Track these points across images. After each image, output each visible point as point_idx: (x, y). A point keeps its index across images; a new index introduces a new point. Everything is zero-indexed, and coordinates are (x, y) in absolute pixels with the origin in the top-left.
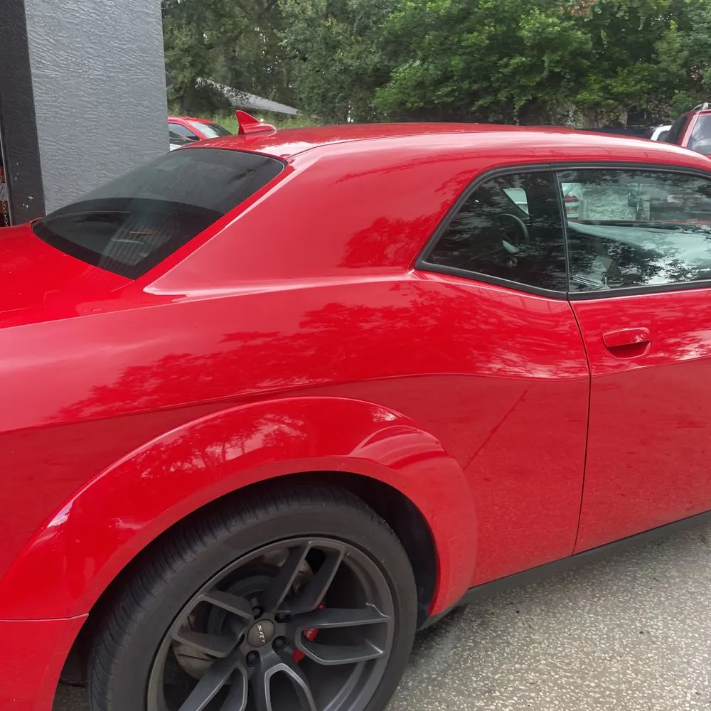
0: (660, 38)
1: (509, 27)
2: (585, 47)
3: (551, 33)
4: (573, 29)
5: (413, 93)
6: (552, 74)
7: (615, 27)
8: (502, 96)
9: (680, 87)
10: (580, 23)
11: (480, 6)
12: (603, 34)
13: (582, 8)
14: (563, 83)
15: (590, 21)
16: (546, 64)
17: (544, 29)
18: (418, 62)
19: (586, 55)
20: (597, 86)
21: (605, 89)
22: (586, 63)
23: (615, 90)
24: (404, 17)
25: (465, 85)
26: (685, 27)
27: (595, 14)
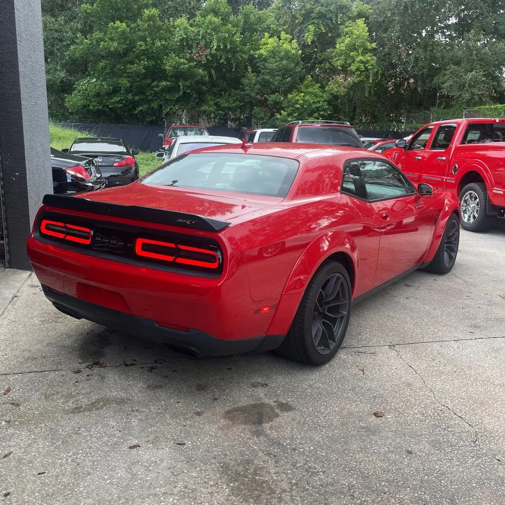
0: (243, 76)
1: (156, 62)
2: (205, 79)
3: (183, 69)
4: (195, 67)
5: (93, 100)
6: (185, 93)
7: (219, 68)
8: (155, 105)
9: (257, 105)
10: (199, 64)
11: (137, 48)
12: (213, 72)
13: (200, 56)
14: (192, 99)
15: (205, 63)
16: (181, 88)
17: (178, 66)
18: (95, 80)
19: (204, 84)
20: (213, 102)
21: (216, 104)
22: (205, 88)
23: (223, 105)
24: (83, 49)
25: (130, 96)
26: (256, 70)
27: (208, 60)
